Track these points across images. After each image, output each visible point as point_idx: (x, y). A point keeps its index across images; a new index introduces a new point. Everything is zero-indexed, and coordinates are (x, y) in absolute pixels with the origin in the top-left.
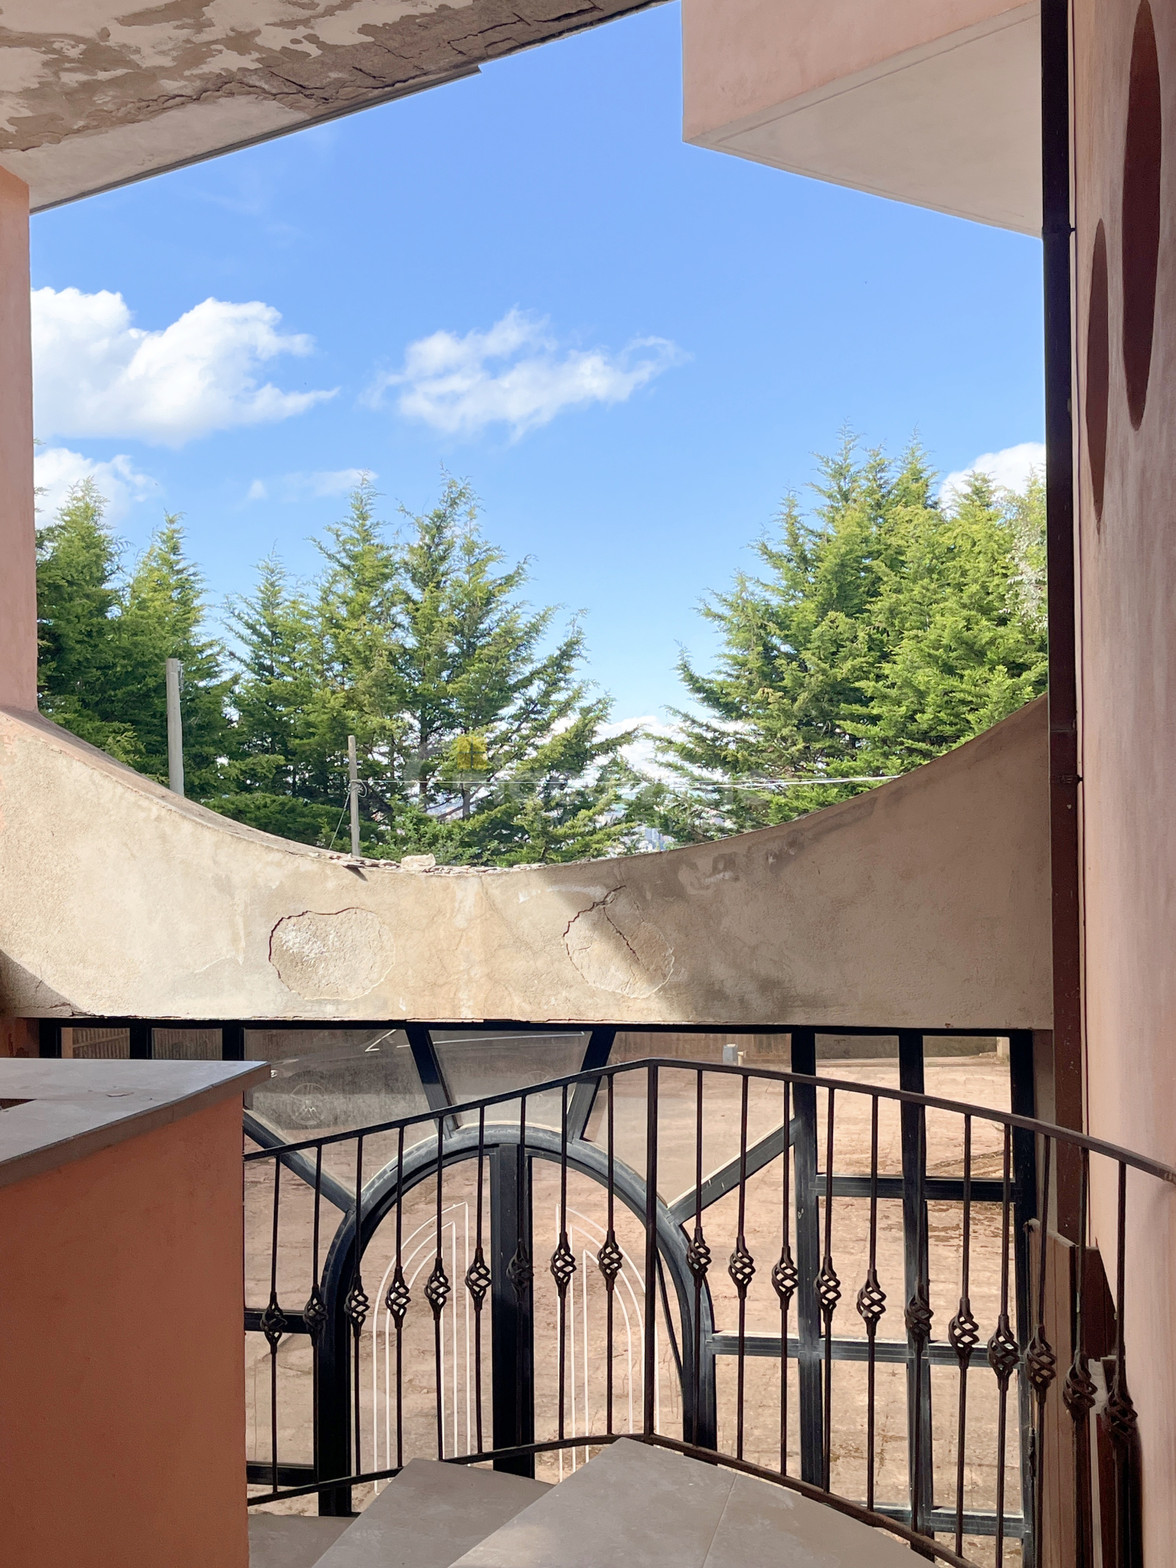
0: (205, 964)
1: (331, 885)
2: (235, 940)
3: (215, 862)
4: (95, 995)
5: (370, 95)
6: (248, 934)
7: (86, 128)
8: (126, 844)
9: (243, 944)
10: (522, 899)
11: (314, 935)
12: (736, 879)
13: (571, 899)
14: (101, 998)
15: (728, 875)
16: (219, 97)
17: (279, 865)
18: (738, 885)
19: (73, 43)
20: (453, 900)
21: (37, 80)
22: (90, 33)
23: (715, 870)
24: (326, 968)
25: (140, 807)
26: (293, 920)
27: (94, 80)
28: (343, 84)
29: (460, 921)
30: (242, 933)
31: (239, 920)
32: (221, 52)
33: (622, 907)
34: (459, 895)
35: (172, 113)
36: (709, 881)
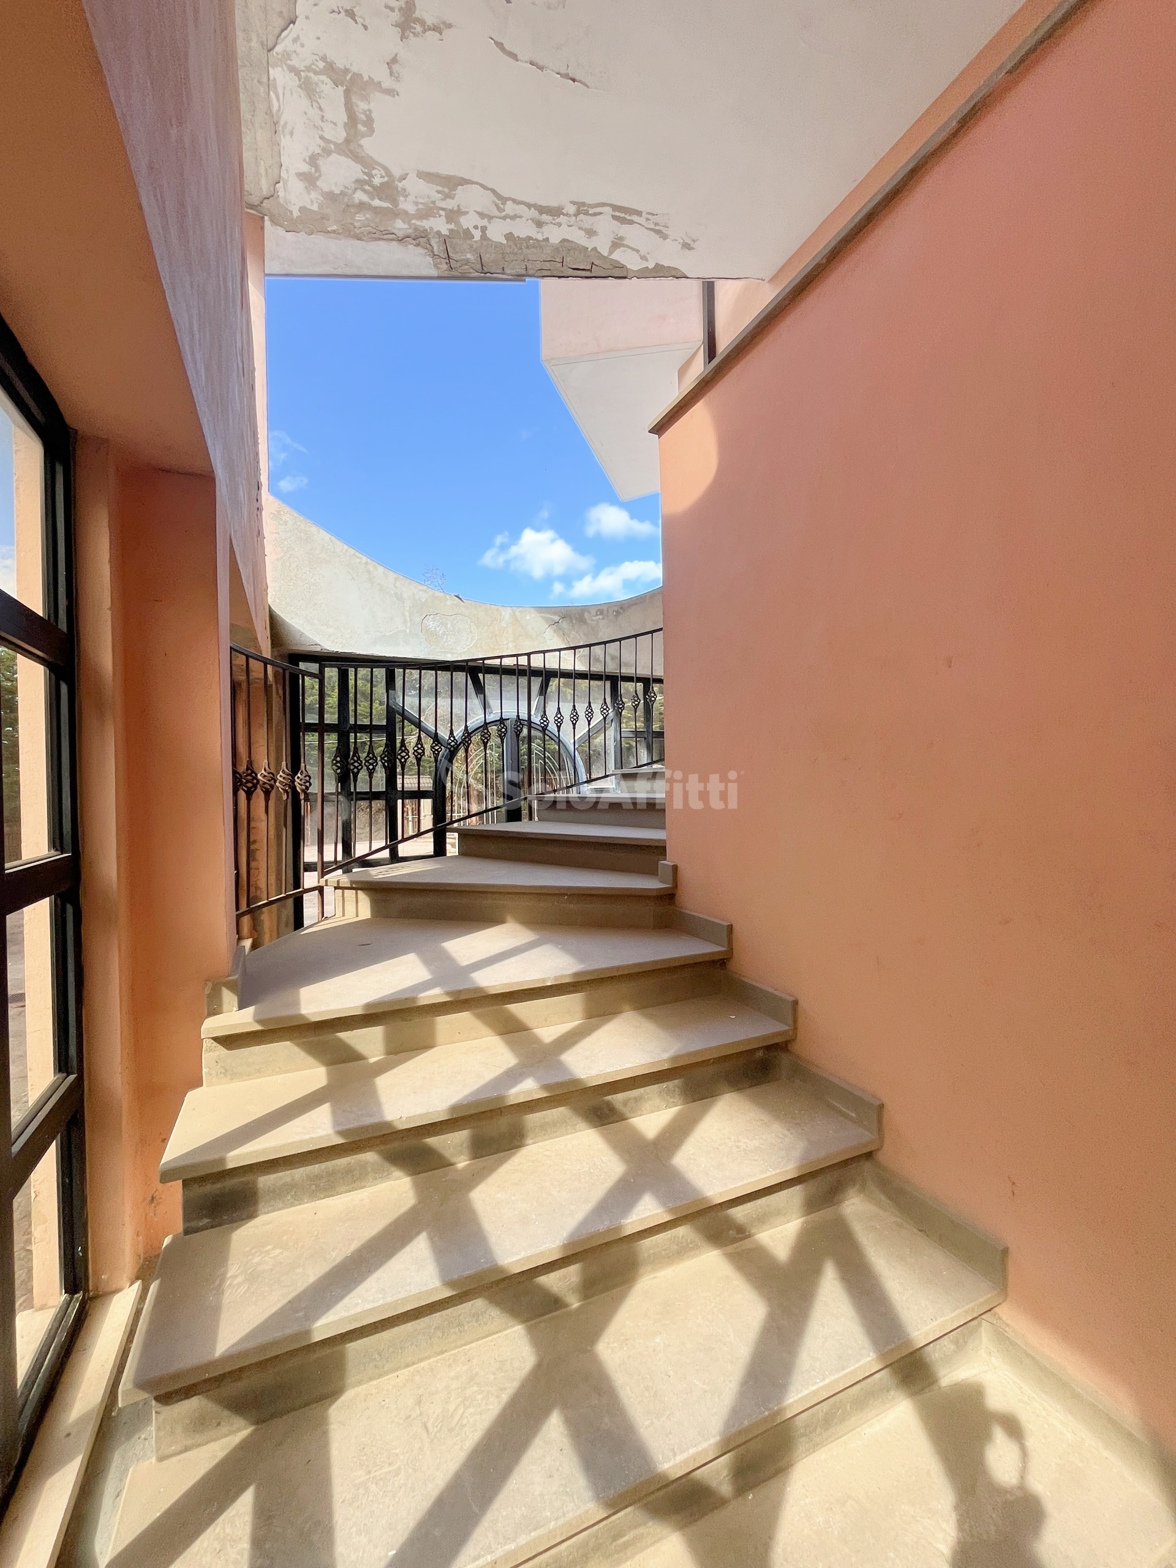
0: (390, 631)
1: (449, 603)
2: (405, 622)
3: (395, 587)
4: (333, 641)
5: (472, 275)
6: (411, 620)
7: (334, 232)
8: (349, 572)
9: (409, 624)
10: (528, 618)
11: (441, 623)
12: (604, 619)
13: (546, 620)
14: (337, 643)
15: (601, 617)
16: (412, 244)
17: (425, 591)
18: (604, 621)
19: (384, 174)
20: (501, 615)
21: (342, 188)
22: (397, 172)
23: (597, 615)
24: (447, 638)
25: (356, 556)
26: (432, 616)
27: (369, 203)
28: (467, 262)
29: (503, 624)
30: (408, 619)
31: (407, 614)
32: (440, 216)
33: (565, 625)
34: (503, 613)
35: (382, 243)
36: (594, 618)
